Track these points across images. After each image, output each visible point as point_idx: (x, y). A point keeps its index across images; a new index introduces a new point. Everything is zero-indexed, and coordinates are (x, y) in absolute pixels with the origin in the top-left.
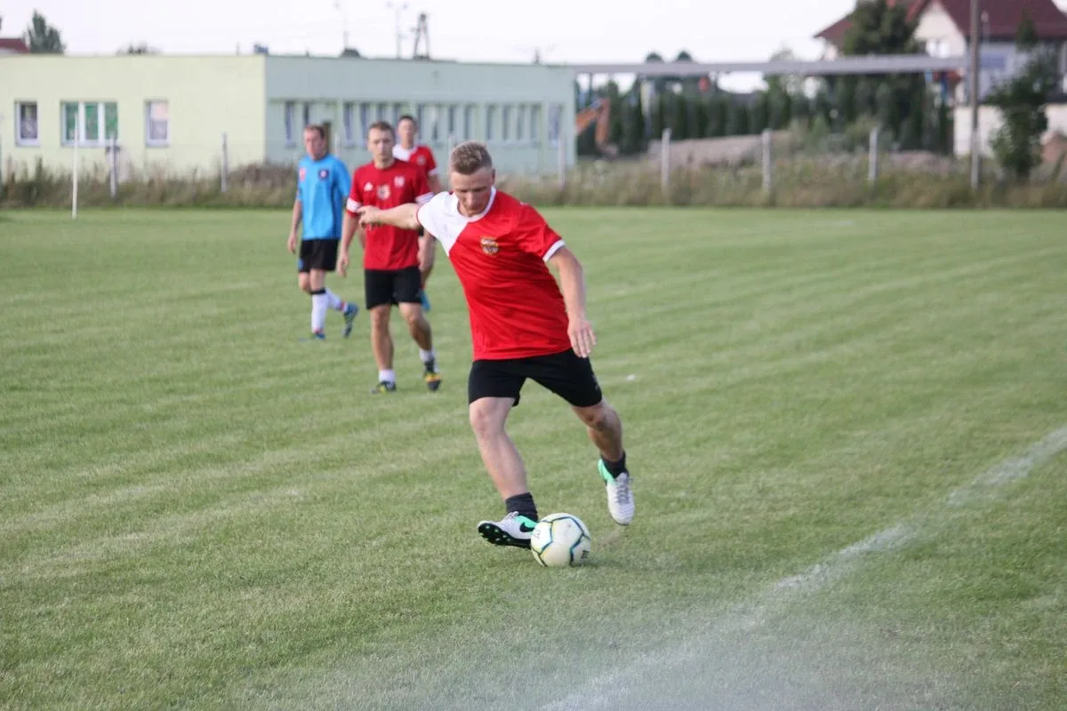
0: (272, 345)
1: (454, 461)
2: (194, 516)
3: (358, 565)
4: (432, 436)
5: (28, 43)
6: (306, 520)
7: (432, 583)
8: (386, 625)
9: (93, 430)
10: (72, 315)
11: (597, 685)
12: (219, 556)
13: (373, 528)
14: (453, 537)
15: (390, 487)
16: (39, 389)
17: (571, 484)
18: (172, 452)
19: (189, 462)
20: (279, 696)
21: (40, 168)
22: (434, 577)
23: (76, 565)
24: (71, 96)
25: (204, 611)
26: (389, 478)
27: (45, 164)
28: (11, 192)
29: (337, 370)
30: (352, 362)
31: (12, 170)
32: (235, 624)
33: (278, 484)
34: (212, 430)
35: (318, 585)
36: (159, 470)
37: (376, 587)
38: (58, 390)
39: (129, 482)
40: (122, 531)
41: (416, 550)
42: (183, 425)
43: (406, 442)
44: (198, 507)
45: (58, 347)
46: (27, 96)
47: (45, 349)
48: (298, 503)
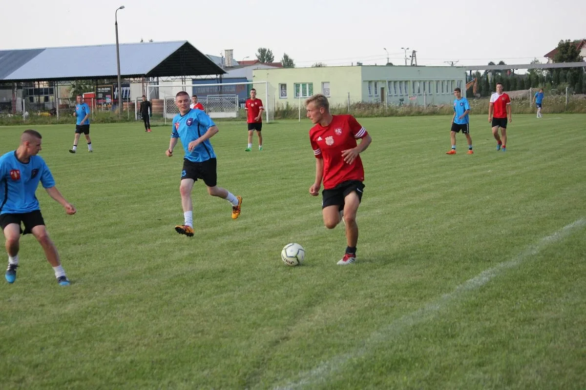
1: (431, 200)
3: (402, 235)
4: (424, 192)
5: (282, 64)
6: (383, 221)
7: (427, 241)
8: (412, 255)
10: (301, 154)
11: (485, 274)
13: (406, 223)
14: (433, 225)
15: (410, 209)
16: (291, 179)
17: (471, 207)
20: (378, 279)
21: (287, 105)
23: (308, 236)
24: (297, 82)
26: (409, 206)
27: (289, 104)
28: (278, 114)
29: (390, 170)
30: (395, 168)
31: (279, 106)
33: (373, 209)
35: (389, 242)
37: (408, 242)
38: (297, 179)
41: (421, 230)
43: (414, 194)
45: (297, 165)
46: (283, 82)
47: (292, 165)
48: (380, 215)
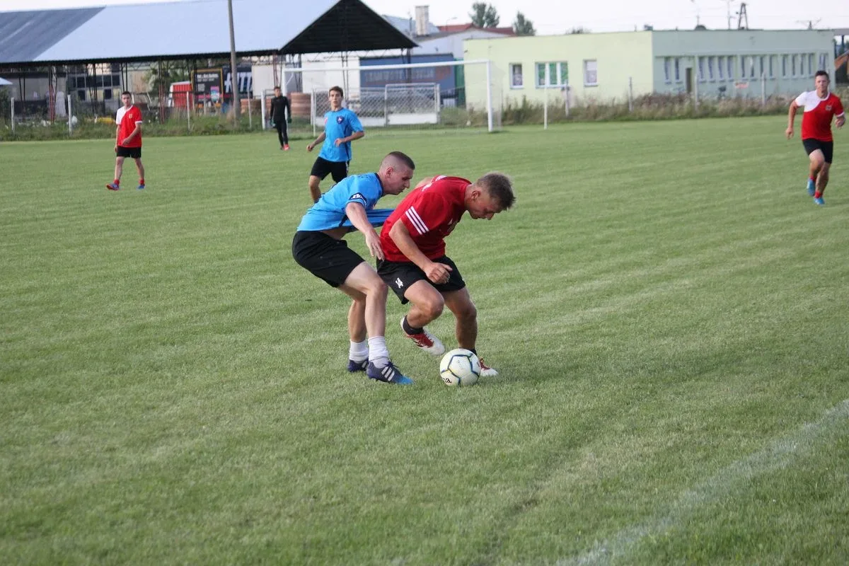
0: (666, 198)
1: (778, 262)
2: (630, 297)
3: (728, 323)
4: (765, 248)
5: (514, 29)
6: (695, 298)
7: (772, 332)
8: (747, 356)
9: (567, 250)
10: (550, 185)
12: (646, 319)
13: (734, 301)
14: (782, 305)
15: (742, 278)
16: (535, 227)
18: (613, 262)
19: (624, 267)
20: (689, 399)
22: (773, 328)
23: (565, 326)
24: (541, 60)
25: (641, 351)
26: (741, 273)
27: (527, 99)
28: (509, 116)
29: (706, 211)
30: (714, 206)
31: (509, 103)
32: (659, 358)
33: (677, 277)
34: (636, 248)
35: (706, 334)
36: (608, 271)
37: (739, 335)
38: (545, 228)
39: (590, 279)
40: (589, 307)
41: (761, 314)
42: (619, 245)
43: (748, 251)
44: (632, 292)
45: (543, 204)
46: (516, 61)
47: (535, 205)
48: (689, 289)
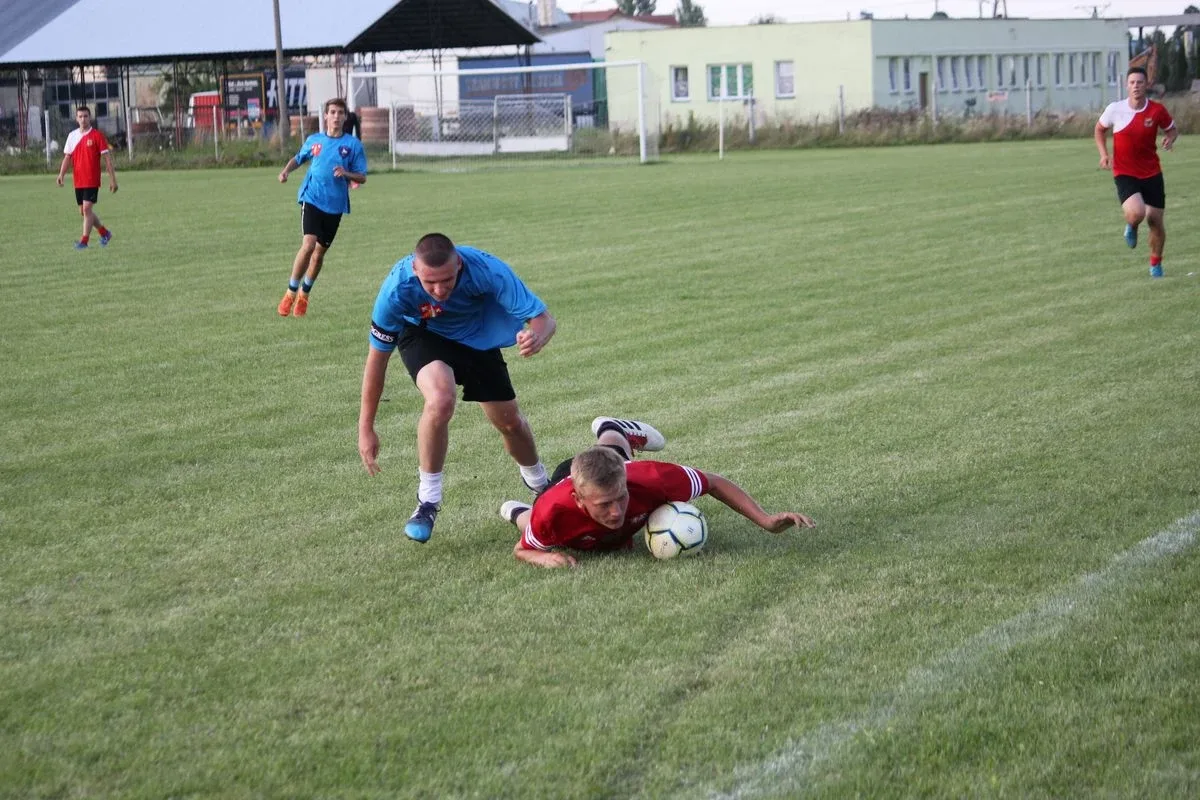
0: (890, 256)
1: (1048, 347)
2: (840, 396)
3: (977, 432)
4: (1029, 326)
5: (677, 18)
6: (931, 398)
7: (1039, 445)
8: (1005, 479)
9: (751, 329)
10: (726, 238)
11: (1183, 524)
12: (862, 428)
13: (987, 401)
14: (1054, 407)
15: (997, 369)
16: (705, 298)
17: (1148, 362)
18: (815, 347)
19: (833, 353)
20: (921, 539)
21: (691, 119)
22: (1040, 440)
23: (748, 437)
24: (715, 61)
25: (854, 472)
26: (997, 362)
27: (695, 117)
28: (669, 141)
29: (946, 275)
30: (958, 268)
31: (670, 122)
32: (881, 482)
33: (906, 369)
34: (847, 327)
35: (946, 449)
36: (807, 360)
37: (994, 449)
38: (719, 298)
39: (784, 370)
40: (782, 409)
41: (1024, 419)
42: (823, 323)
43: (1008, 331)
44: (843, 389)
45: (716, 264)
46: (680, 63)
47: (706, 265)
48: (923, 384)
